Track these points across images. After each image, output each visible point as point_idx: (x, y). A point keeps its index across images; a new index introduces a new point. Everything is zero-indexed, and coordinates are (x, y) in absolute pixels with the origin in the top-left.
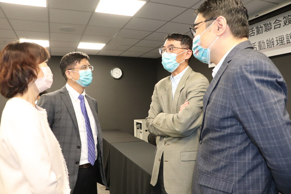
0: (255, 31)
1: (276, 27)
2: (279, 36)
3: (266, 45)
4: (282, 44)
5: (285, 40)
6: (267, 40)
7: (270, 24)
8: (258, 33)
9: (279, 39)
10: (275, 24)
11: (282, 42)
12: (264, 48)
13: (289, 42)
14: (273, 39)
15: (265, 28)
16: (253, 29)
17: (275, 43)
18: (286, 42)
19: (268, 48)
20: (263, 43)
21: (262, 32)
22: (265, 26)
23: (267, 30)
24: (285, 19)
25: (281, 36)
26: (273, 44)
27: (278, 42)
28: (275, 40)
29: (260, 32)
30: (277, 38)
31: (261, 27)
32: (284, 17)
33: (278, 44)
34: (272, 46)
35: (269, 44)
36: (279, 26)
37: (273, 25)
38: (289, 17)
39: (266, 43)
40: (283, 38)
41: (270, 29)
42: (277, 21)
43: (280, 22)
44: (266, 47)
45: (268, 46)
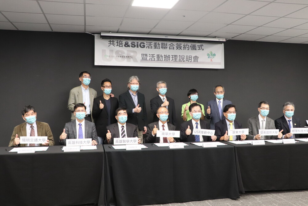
0: (153, 46)
1: (170, 48)
2: (174, 55)
3: (164, 58)
4: (176, 61)
5: (178, 59)
6: (165, 55)
7: (166, 44)
8: (155, 47)
9: (174, 57)
10: (170, 46)
11: (176, 60)
12: (162, 60)
13: (180, 61)
14: (169, 56)
15: (162, 46)
16: (151, 43)
17: (171, 59)
18: (178, 60)
19: (164, 61)
20: (161, 56)
21: (159, 48)
22: (162, 45)
23: (164, 48)
24: (177, 45)
25: (176, 55)
26: (169, 59)
27: (173, 59)
28: (171, 57)
29: (157, 47)
30: (172, 56)
31: (158, 44)
32: (177, 44)
33: (173, 60)
34: (168, 60)
35: (166, 58)
36: (173, 48)
37: (168, 46)
38: (180, 45)
39: (163, 57)
40: (177, 57)
41: (166, 48)
42: (172, 45)
43: (174, 46)
44: (163, 60)
45: (165, 59)
